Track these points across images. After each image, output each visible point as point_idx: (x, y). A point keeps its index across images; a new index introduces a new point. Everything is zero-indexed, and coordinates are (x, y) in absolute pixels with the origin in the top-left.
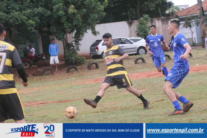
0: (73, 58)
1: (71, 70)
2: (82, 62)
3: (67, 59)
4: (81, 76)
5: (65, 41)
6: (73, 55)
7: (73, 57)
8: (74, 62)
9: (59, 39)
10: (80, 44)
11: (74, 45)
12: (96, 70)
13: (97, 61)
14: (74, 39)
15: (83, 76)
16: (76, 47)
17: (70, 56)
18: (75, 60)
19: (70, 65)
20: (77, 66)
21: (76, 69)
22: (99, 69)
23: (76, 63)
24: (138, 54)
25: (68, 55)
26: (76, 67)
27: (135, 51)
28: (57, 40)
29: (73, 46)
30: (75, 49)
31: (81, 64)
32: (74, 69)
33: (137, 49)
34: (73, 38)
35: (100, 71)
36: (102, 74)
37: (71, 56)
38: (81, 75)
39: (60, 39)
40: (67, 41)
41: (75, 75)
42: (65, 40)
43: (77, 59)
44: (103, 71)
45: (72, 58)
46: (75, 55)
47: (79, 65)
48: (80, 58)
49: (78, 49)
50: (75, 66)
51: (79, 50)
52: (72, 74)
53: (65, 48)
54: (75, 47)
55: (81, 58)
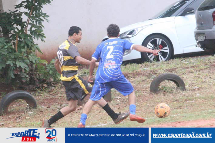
0: (23, 65)
1: (14, 107)
2: (52, 80)
6: (21, 52)
7: (23, 61)
8: (26, 78)
10: (45, 15)
11: (25, 18)
16: (33, 26)
18: (28, 70)
19: (12, 90)
20: (35, 91)
21: (33, 104)
23: (32, 81)
25: (6, 53)
26: (31, 95)
29: (20, 22)
30: (29, 33)
31: (49, 84)
32: (23, 104)
37: (15, 59)
41: (28, 123)
43: (36, 69)
45: (18, 64)
46: (28, 54)
47: (42, 89)
48: (46, 63)
49: (38, 33)
51: (43, 36)
52: (18, 120)
54: (29, 26)
55: (49, 63)
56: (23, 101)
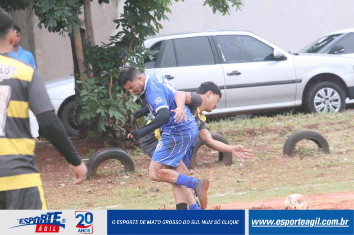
0: (118, 115)
1: (105, 168)
3: (88, 117)
4: (148, 196)
5: (78, 37)
6: (115, 98)
7: (118, 109)
8: (121, 131)
9: (53, 24)
12: (219, 169)
13: (224, 130)
14: (121, 29)
15: (159, 195)
17: (104, 103)
18: (124, 122)
19: (103, 147)
20: (132, 148)
21: (129, 166)
22: (233, 166)
24: (306, 108)
25: (95, 99)
26: (128, 153)
27: (295, 97)
28: (45, 30)
32: (117, 165)
33: (301, 86)
34: (116, 21)
35: (237, 175)
36: (248, 188)
37: (108, 107)
38: (152, 190)
39: (59, 27)
40: (91, 37)
41: (123, 190)
42: (82, 31)
44: (251, 175)
45: (112, 113)
46: (125, 100)
50: (126, 148)
52: (110, 186)
53: (82, 70)
56: (117, 162)
